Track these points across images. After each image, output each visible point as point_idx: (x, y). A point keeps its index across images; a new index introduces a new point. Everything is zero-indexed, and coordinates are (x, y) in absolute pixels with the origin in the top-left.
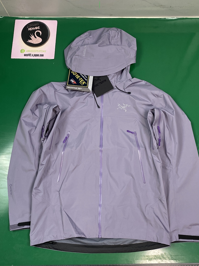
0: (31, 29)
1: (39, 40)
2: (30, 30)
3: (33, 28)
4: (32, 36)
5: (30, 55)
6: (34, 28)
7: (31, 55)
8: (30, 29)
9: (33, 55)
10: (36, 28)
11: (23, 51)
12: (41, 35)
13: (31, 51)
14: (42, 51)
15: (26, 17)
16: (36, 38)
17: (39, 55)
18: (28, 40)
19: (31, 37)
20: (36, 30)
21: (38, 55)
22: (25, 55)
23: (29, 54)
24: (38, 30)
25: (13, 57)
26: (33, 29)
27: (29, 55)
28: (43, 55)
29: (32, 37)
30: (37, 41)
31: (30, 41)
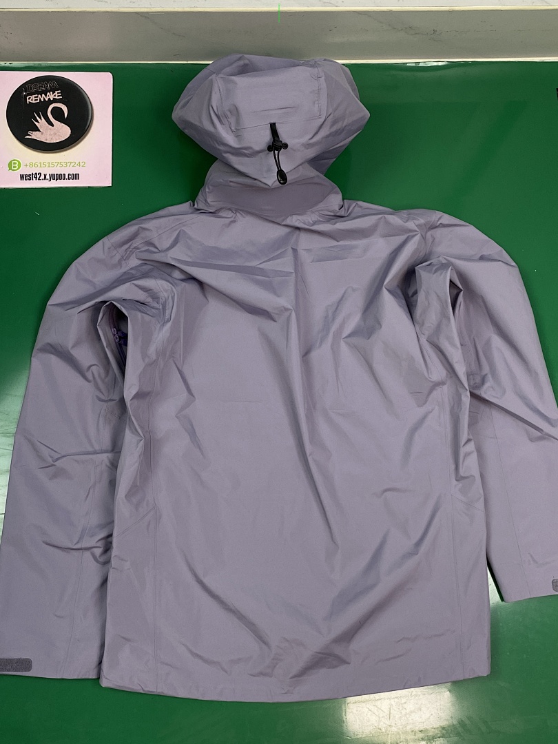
0: (34, 99)
1: (62, 131)
2: (34, 102)
3: (39, 96)
4: (38, 118)
5: (38, 176)
6: (43, 95)
7: (42, 177)
8: (32, 99)
9: (48, 177)
10: (51, 96)
11: (16, 165)
12: (66, 116)
13: (39, 165)
14: (72, 164)
15: (15, 64)
16: (52, 125)
17: (67, 177)
18: (30, 132)
19: (36, 123)
20: (50, 102)
21: (62, 177)
22: (22, 177)
23: (36, 174)
24: (55, 101)
26: (42, 98)
27: (35, 176)
28: (76, 176)
29: (41, 123)
30: (55, 134)
31: (34, 135)
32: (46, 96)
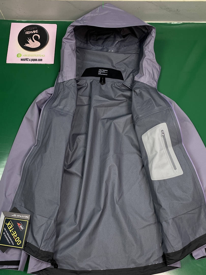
0: (28, 33)
1: (38, 44)
3: (30, 32)
5: (27, 60)
7: (29, 60)
8: (27, 33)
9: (31, 60)
10: (34, 32)
11: (20, 55)
12: (39, 39)
13: (28, 56)
14: (40, 56)
16: (34, 42)
17: (38, 60)
18: (26, 44)
19: (28, 41)
20: (34, 34)
21: (36, 60)
22: (22, 60)
23: (27, 59)
25: (8, 62)
27: (26, 59)
28: (41, 60)
29: (30, 41)
30: (35, 45)
31: (27, 45)
32: (32, 32)
